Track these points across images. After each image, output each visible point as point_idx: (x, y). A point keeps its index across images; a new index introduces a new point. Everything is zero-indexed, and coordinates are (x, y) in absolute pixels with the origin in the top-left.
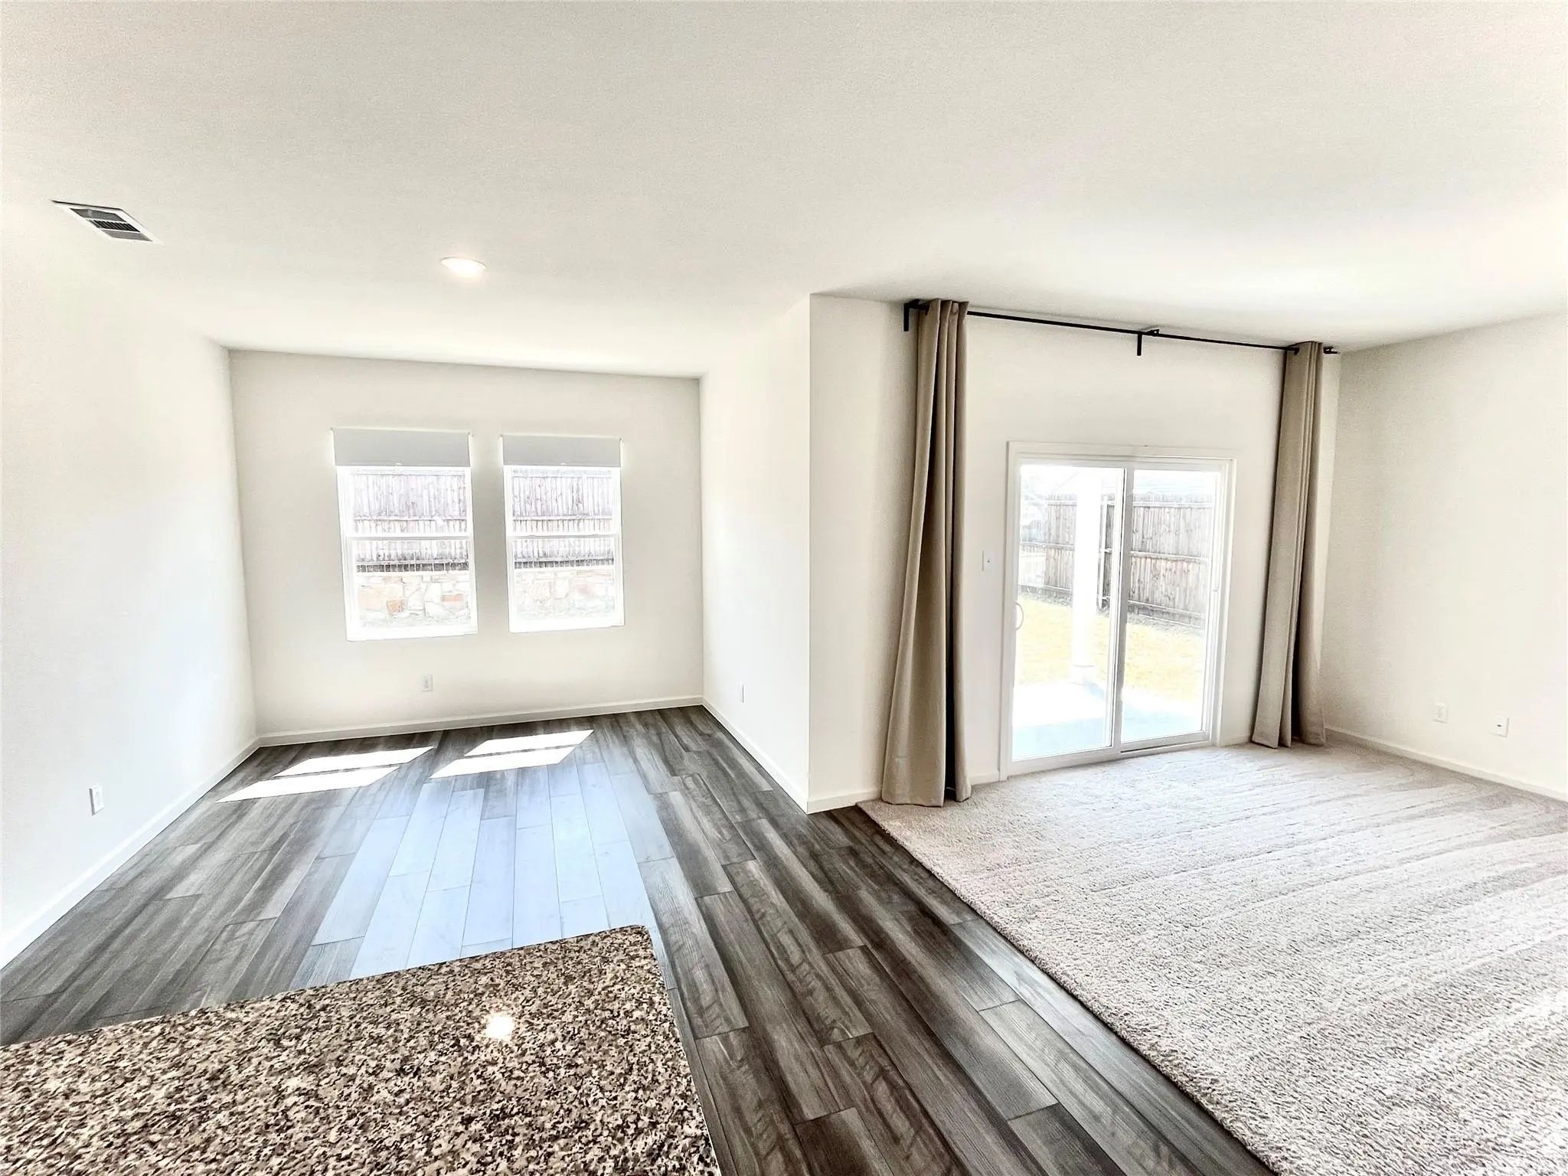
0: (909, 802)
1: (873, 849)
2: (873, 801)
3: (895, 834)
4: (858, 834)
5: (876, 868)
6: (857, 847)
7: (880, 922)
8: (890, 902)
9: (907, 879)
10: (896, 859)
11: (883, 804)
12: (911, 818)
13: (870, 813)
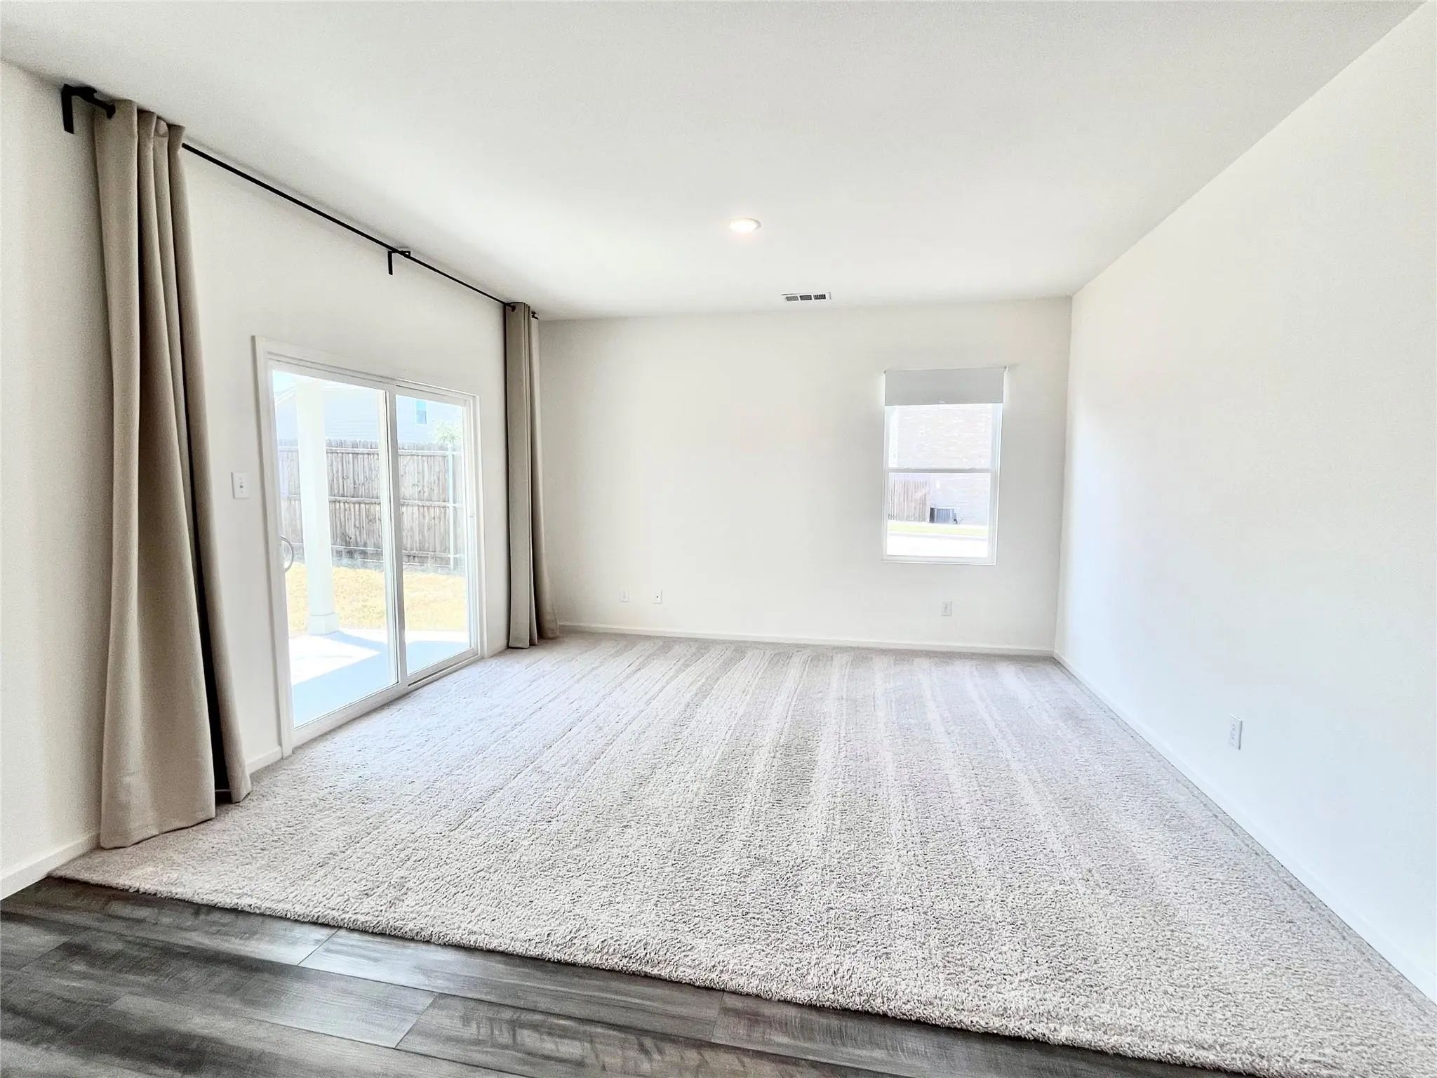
0: (155, 832)
1: (118, 926)
2: (83, 856)
3: (148, 886)
4: (69, 918)
5: (134, 952)
6: (79, 939)
7: (183, 1028)
8: (185, 986)
9: (199, 939)
10: (166, 920)
11: (105, 854)
12: (170, 853)
13: (85, 876)
